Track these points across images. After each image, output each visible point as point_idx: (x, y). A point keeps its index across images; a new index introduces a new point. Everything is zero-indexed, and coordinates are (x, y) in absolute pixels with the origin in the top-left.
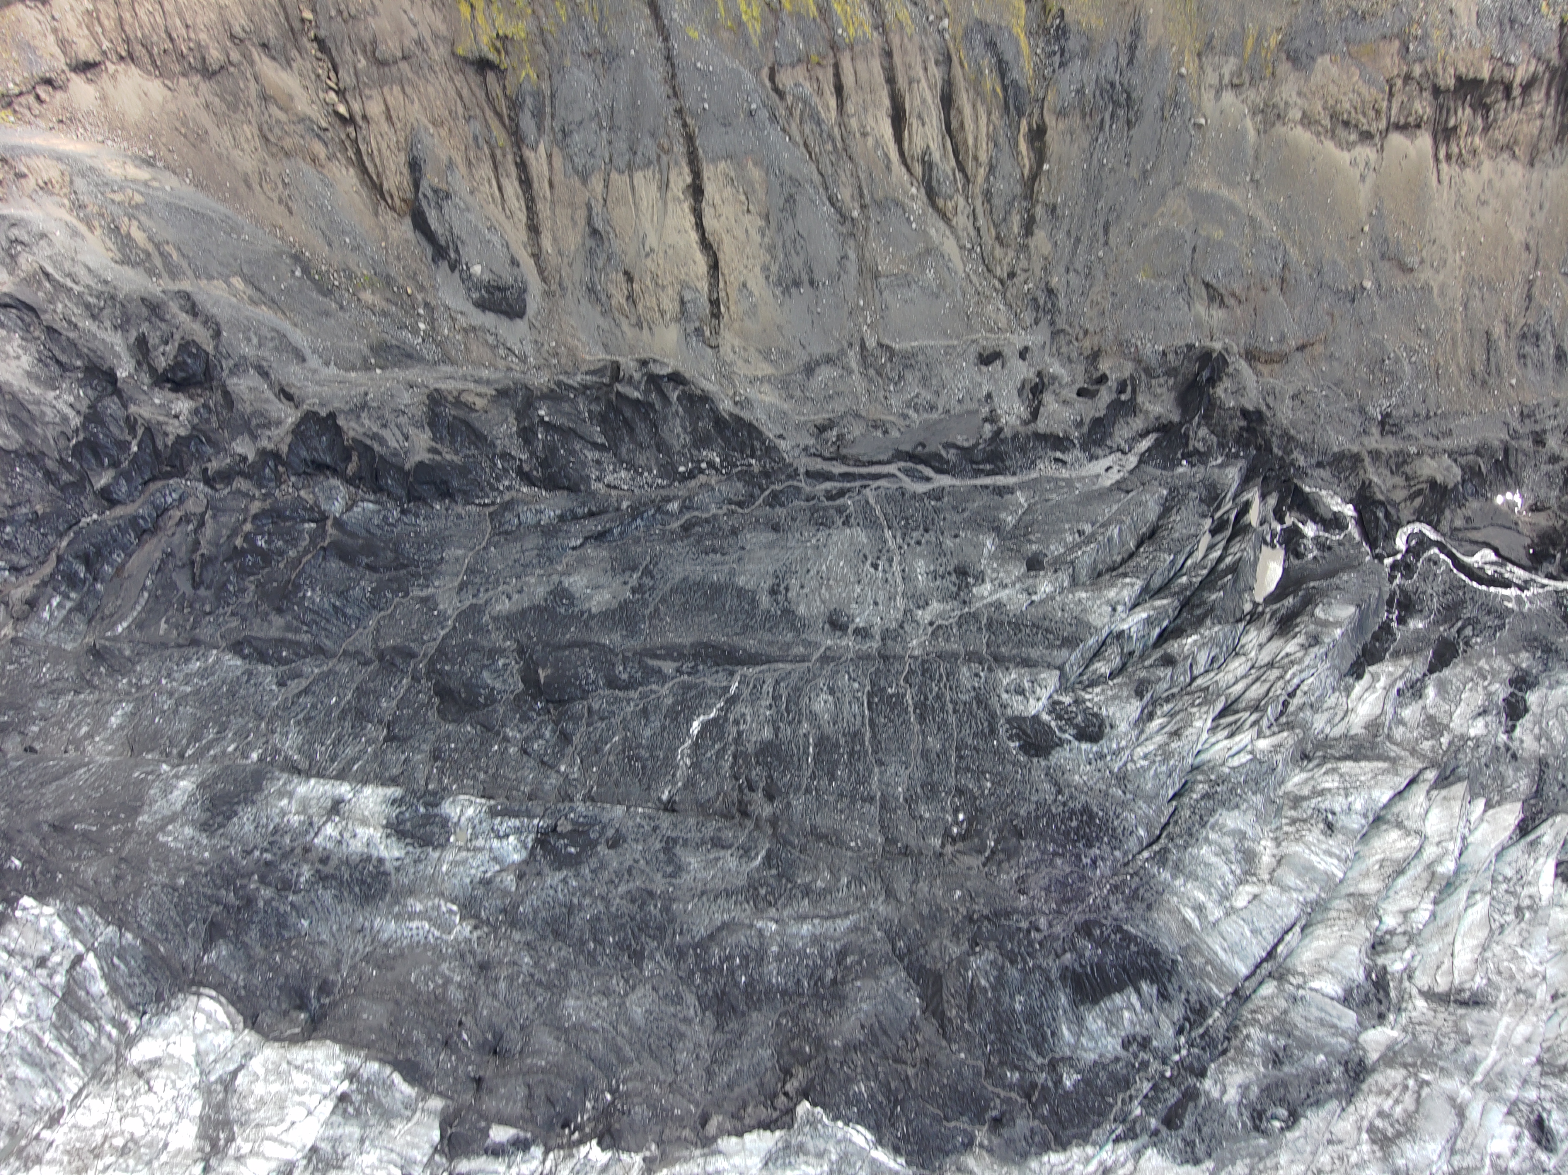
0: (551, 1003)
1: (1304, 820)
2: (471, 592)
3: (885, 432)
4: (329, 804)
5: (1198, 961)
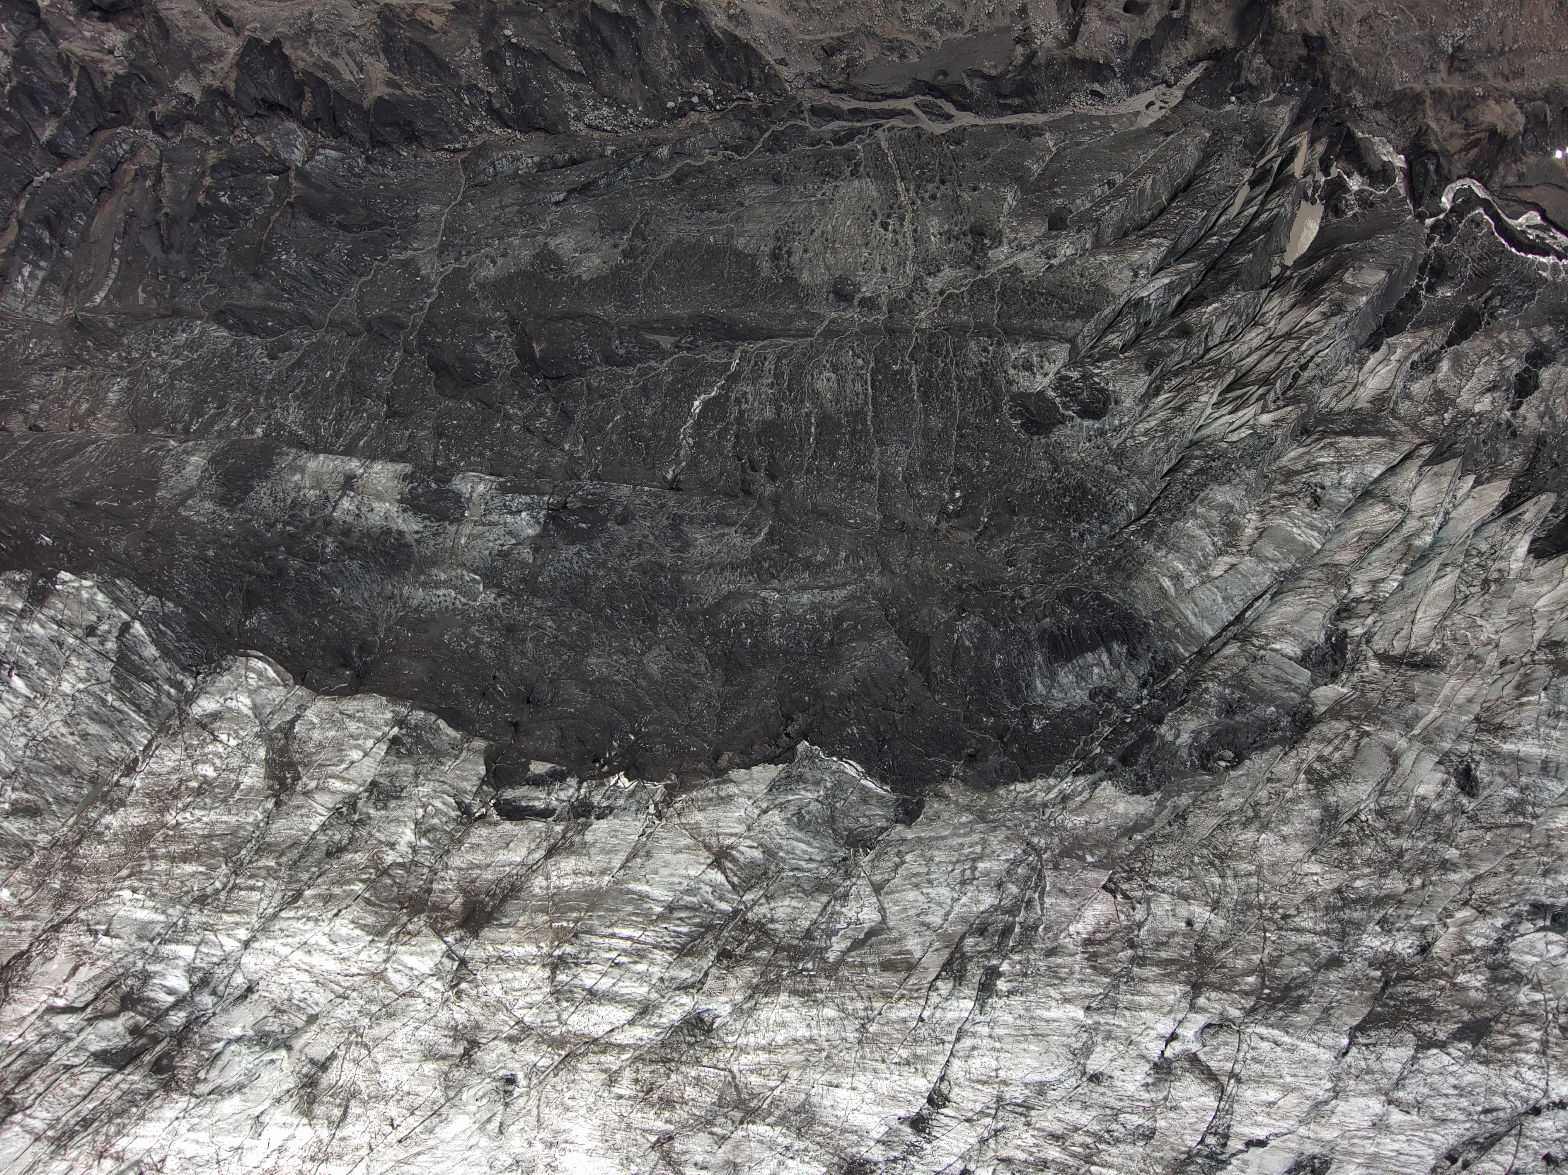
0: (575, 661)
1: (1293, 495)
2: (452, 254)
3: (903, 56)
4: (341, 479)
5: (1169, 624)
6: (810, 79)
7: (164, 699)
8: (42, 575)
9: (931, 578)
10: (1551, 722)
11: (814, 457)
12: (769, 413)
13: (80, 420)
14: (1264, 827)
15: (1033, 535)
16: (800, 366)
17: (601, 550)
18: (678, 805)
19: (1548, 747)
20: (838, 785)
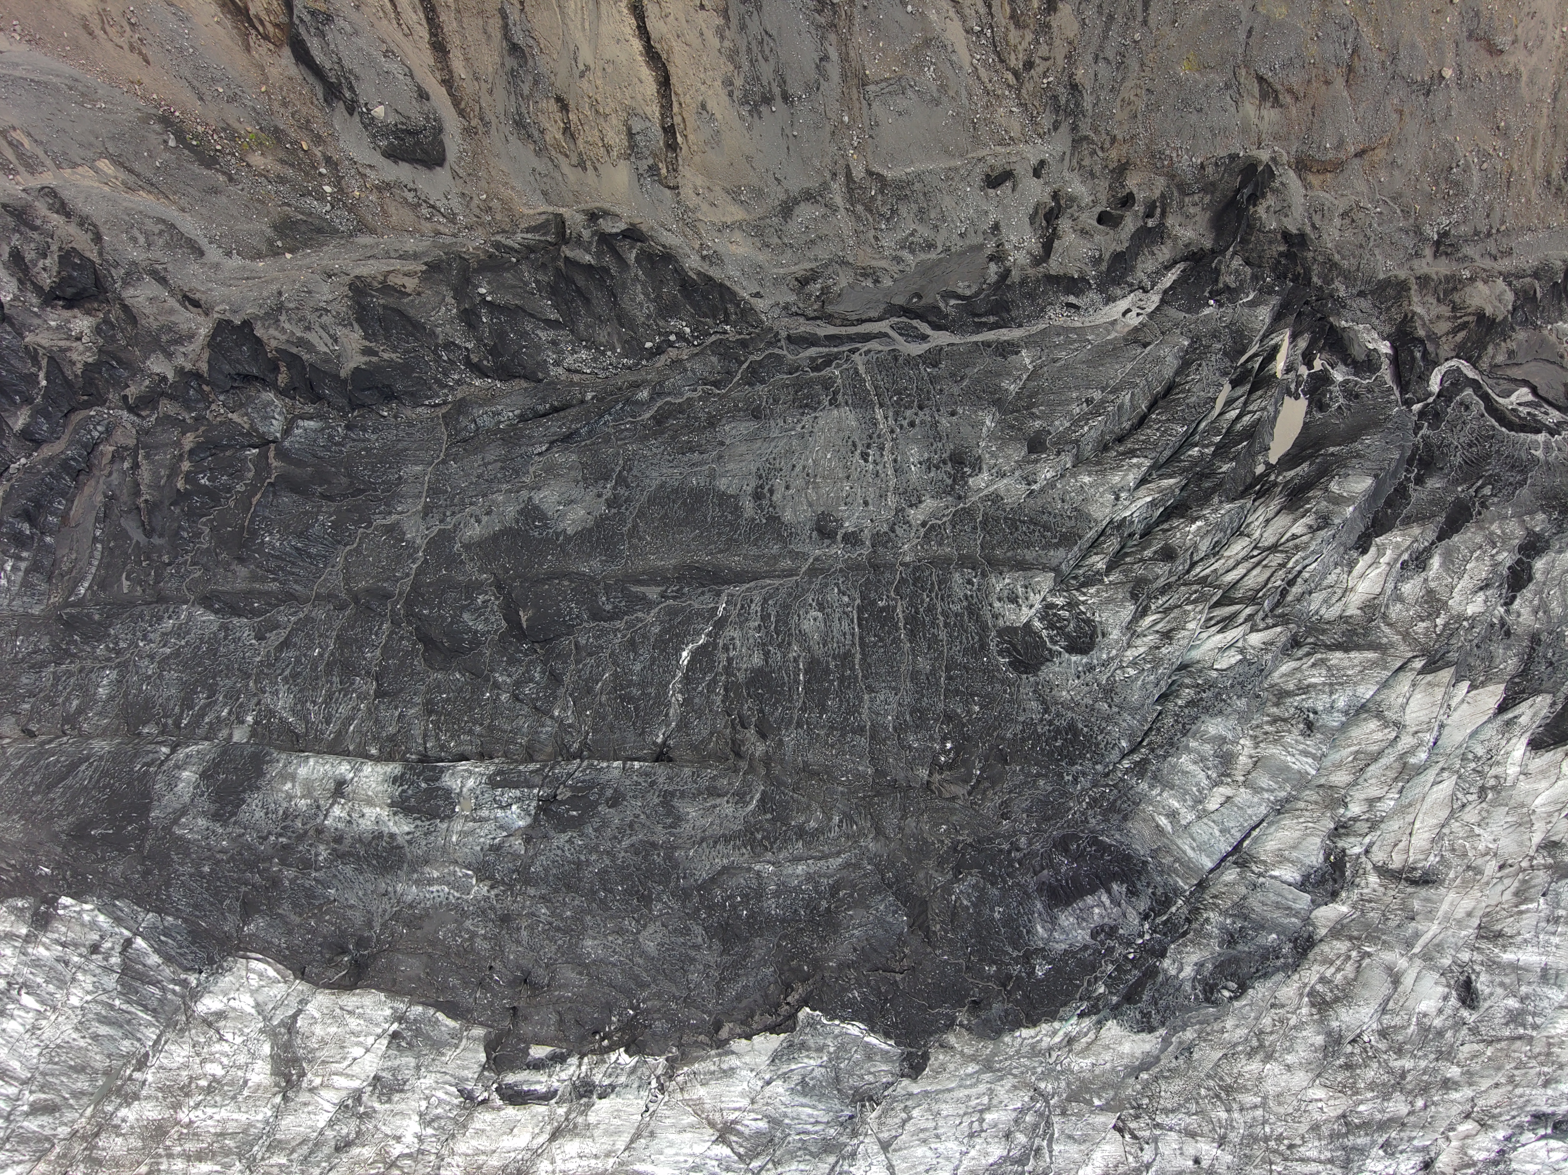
0: (571, 945)
1: (1285, 720)
2: (437, 516)
3: (877, 281)
4: (332, 785)
5: (1167, 860)
6: (786, 308)
7: (170, 996)
8: (43, 902)
9: (925, 842)
10: (1551, 928)
11: (803, 709)
12: (757, 660)
13: (71, 720)
14: (1269, 1058)
15: (1026, 783)
16: (786, 607)
17: (593, 834)
18: (680, 1079)
19: (1547, 954)
20: (841, 1048)
